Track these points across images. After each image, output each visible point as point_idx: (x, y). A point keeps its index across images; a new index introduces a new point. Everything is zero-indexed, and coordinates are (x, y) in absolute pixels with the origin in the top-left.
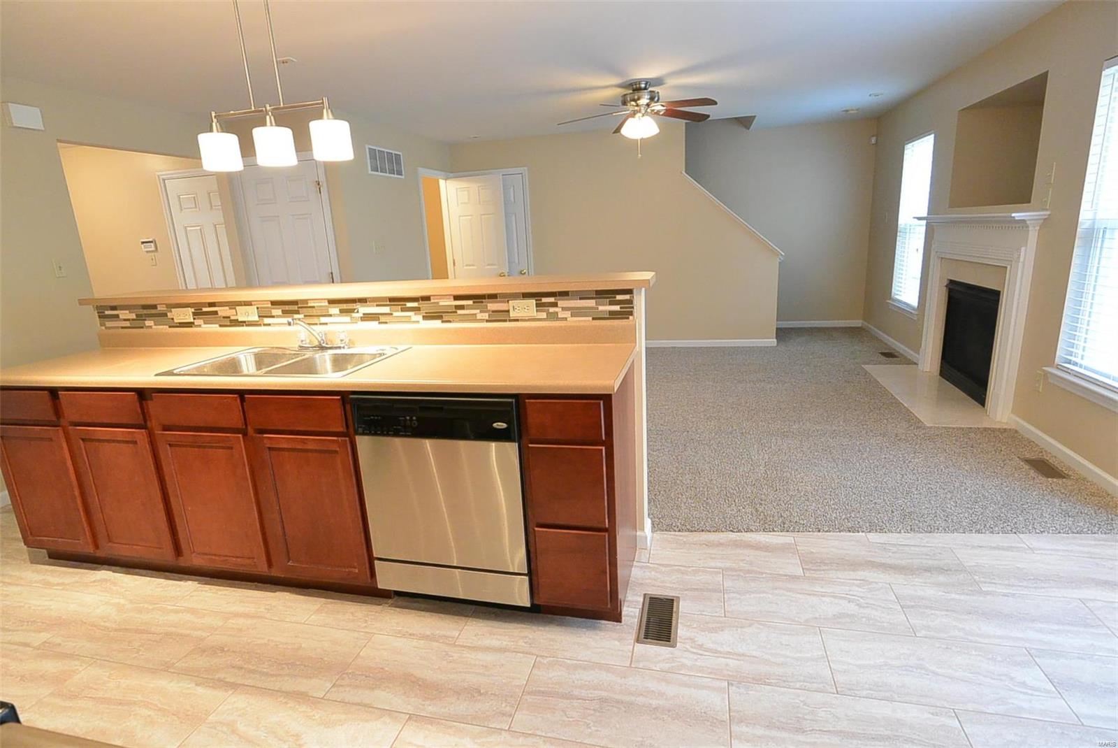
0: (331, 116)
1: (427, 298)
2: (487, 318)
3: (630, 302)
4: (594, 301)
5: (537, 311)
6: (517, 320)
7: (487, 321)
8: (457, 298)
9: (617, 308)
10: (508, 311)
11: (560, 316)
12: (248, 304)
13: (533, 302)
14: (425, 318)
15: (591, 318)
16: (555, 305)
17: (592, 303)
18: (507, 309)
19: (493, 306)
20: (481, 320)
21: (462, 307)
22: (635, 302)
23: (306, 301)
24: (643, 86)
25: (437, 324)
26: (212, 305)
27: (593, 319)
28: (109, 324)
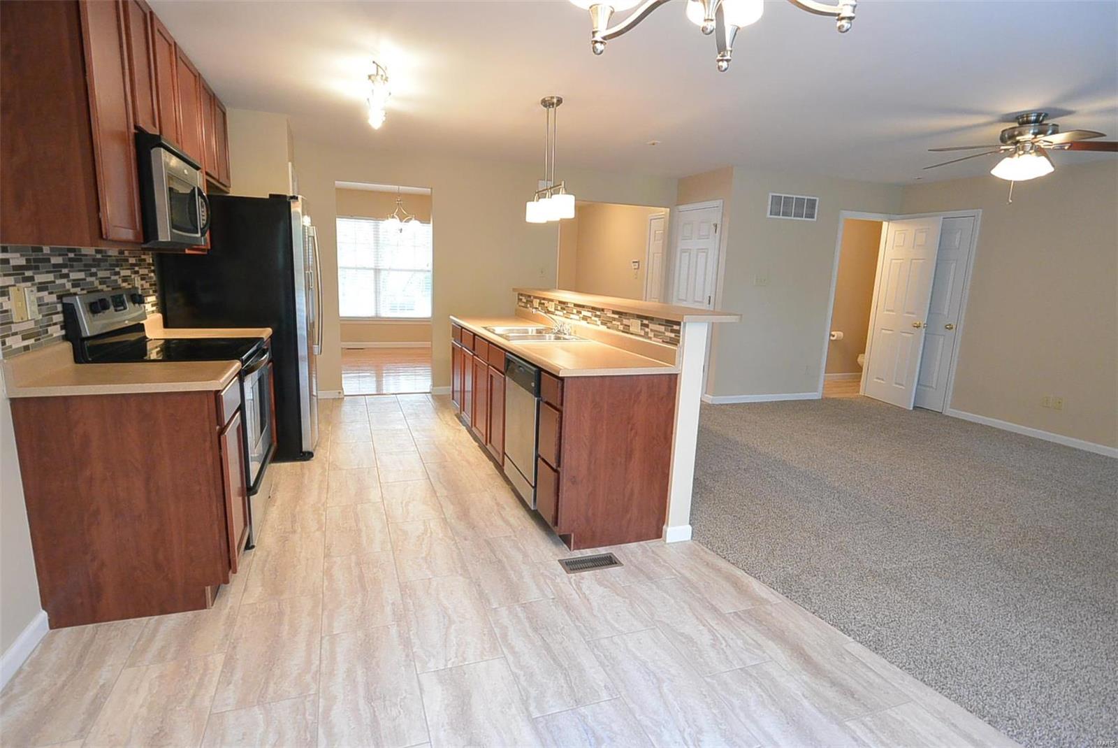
0: (564, 192)
1: (603, 310)
2: (622, 329)
3: (678, 332)
4: (663, 327)
5: (641, 329)
6: (632, 334)
7: (623, 332)
8: (614, 312)
9: (673, 335)
10: (629, 326)
11: (650, 335)
12: (552, 301)
13: (639, 322)
14: (602, 324)
15: (661, 340)
16: (647, 326)
17: (662, 328)
18: (628, 324)
19: (625, 322)
20: (620, 330)
21: (614, 319)
22: (681, 333)
23: (567, 303)
24: (1033, 118)
25: (603, 328)
26: (544, 299)
27: (663, 341)
28: (520, 304)
